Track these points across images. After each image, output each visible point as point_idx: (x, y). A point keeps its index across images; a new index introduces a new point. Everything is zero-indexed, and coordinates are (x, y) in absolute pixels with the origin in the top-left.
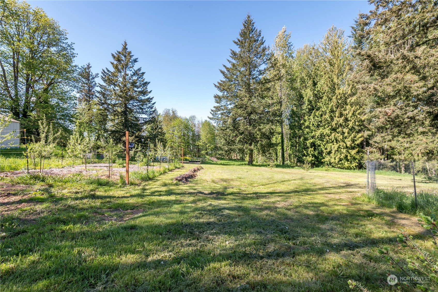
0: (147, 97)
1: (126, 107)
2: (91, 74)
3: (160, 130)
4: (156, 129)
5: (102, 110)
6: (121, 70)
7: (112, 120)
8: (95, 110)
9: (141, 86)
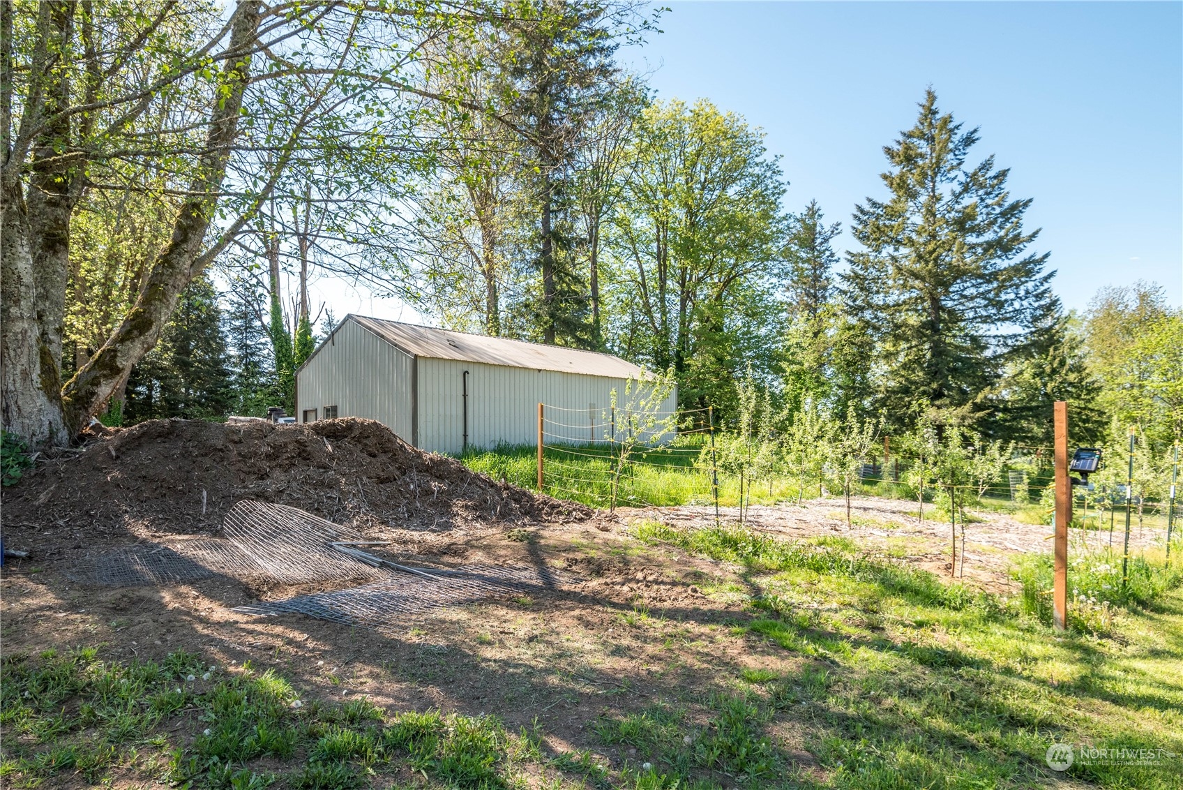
0: (1017, 259)
1: (937, 306)
2: (818, 229)
3: (1072, 377)
4: (1054, 371)
5: (854, 328)
6: (918, 188)
7: (888, 356)
8: (832, 332)
9: (992, 223)
